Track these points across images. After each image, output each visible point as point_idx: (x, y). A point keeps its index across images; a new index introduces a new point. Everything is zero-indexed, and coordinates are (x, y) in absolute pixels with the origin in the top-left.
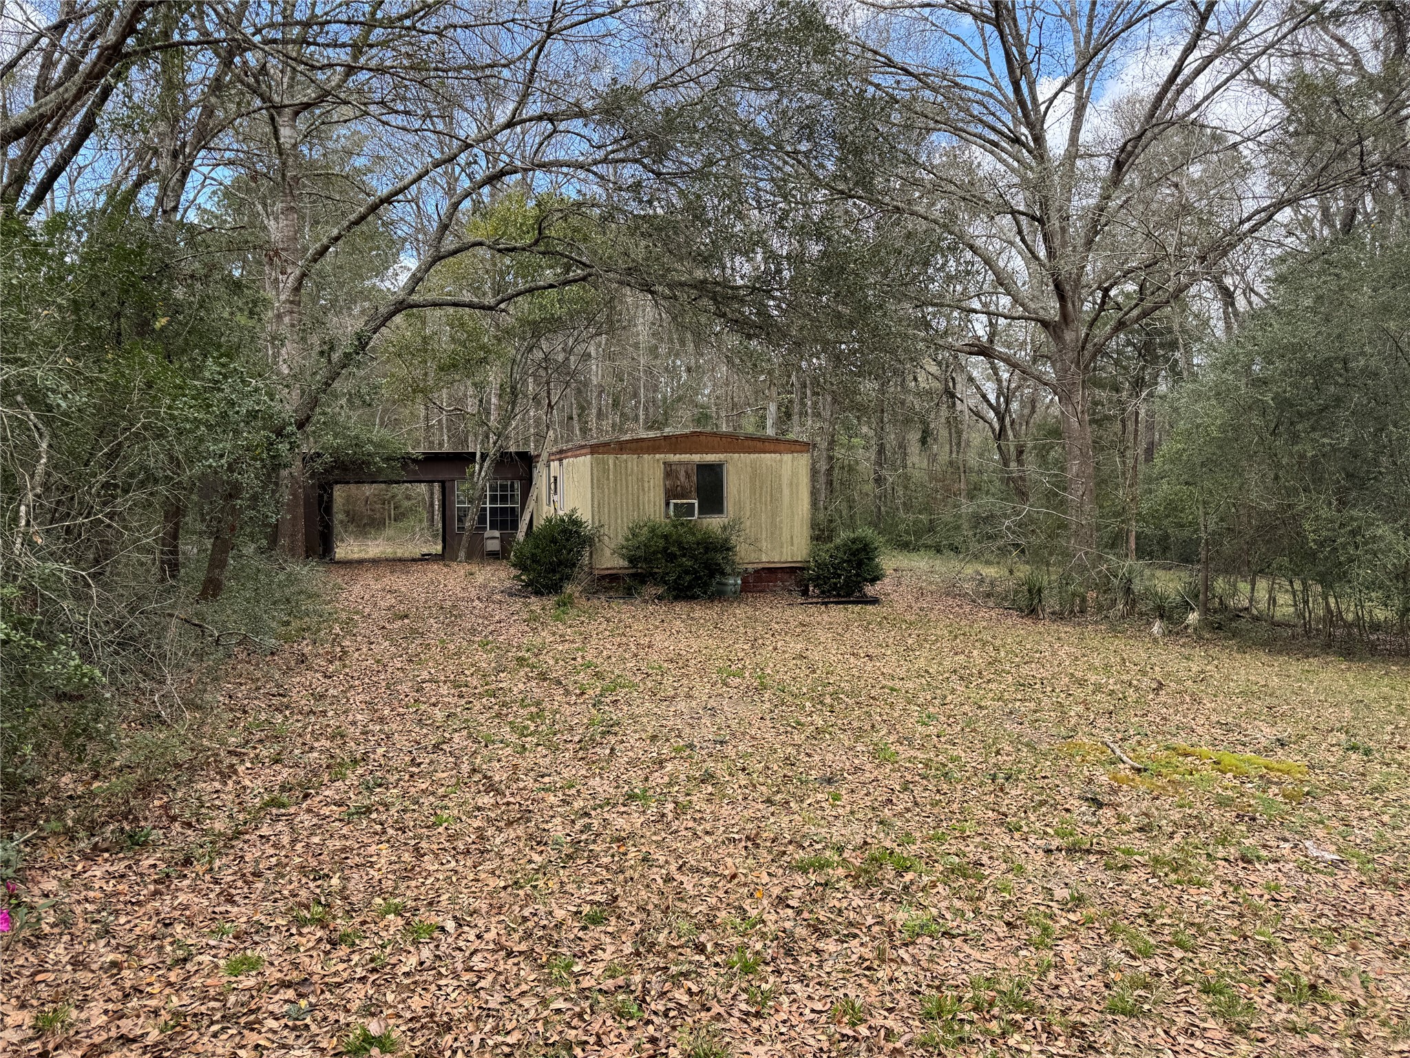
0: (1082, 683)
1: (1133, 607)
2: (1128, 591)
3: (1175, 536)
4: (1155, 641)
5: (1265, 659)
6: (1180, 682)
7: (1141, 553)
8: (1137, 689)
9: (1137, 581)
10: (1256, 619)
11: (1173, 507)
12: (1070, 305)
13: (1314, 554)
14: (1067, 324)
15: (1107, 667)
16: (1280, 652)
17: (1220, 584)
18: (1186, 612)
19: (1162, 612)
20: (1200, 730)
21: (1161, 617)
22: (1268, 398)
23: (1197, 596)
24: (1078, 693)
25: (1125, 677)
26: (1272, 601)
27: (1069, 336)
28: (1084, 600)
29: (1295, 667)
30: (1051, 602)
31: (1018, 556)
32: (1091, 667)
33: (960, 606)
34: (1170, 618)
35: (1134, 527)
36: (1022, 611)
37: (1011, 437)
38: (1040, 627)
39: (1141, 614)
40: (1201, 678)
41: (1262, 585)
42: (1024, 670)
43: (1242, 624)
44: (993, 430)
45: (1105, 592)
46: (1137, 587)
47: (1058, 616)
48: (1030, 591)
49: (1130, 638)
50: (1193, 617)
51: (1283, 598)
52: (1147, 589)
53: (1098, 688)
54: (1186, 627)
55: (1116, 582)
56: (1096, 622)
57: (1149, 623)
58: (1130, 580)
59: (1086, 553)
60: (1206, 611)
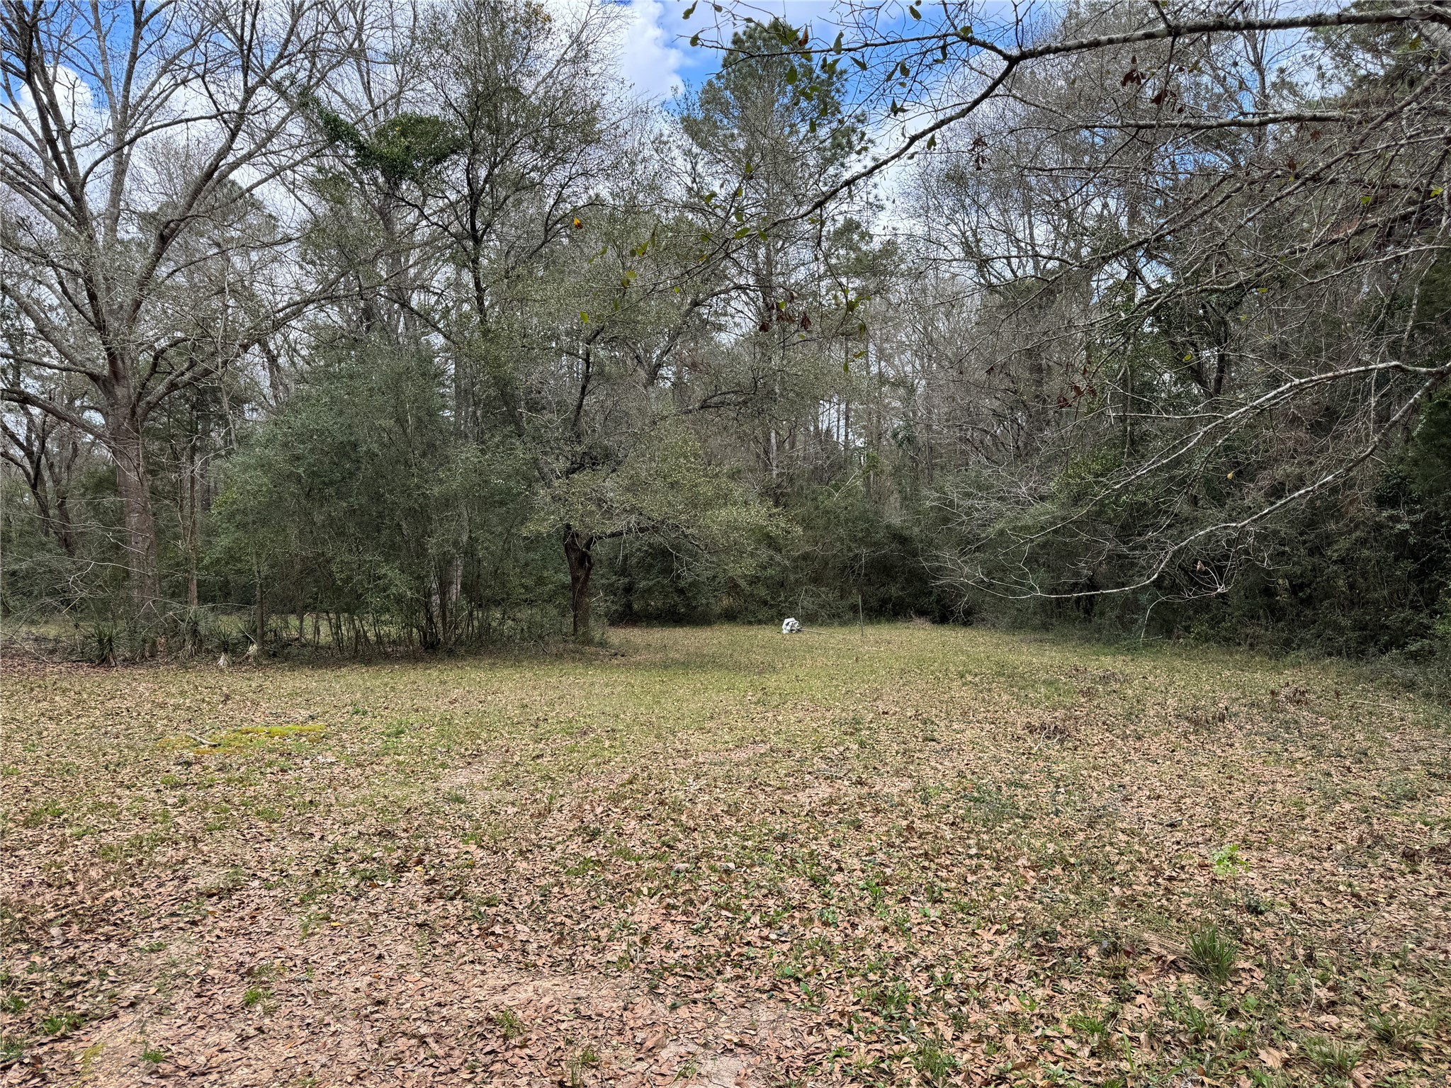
0: (163, 706)
1: (200, 647)
2: (195, 632)
3: (235, 582)
4: (222, 671)
5: (309, 673)
6: (242, 694)
7: (203, 599)
8: (209, 703)
9: (202, 623)
10: (304, 646)
11: (232, 556)
12: (119, 362)
13: (340, 589)
14: (117, 380)
15: (183, 693)
16: (320, 667)
17: (274, 621)
18: (246, 647)
19: (226, 647)
20: (258, 720)
21: (226, 651)
22: (301, 471)
23: (255, 631)
24: (161, 713)
25: (199, 697)
26: (317, 631)
27: (120, 392)
28: (154, 643)
29: (329, 675)
30: (123, 651)
31: (69, 613)
32: (168, 694)
33: (23, 665)
34: (233, 652)
35: (196, 576)
36: (92, 662)
37: (49, 484)
38: (114, 673)
39: (208, 651)
40: (260, 689)
41: (309, 620)
42: (109, 705)
43: (294, 650)
44: (28, 475)
45: (173, 637)
46: (202, 628)
47: (130, 662)
48: (100, 641)
49: (200, 671)
50: (253, 649)
51: (324, 628)
52: (210, 631)
53: (177, 707)
54: (247, 658)
55: (183, 625)
56: (167, 663)
57: (216, 659)
58: (196, 623)
59: (154, 602)
60: (263, 643)
